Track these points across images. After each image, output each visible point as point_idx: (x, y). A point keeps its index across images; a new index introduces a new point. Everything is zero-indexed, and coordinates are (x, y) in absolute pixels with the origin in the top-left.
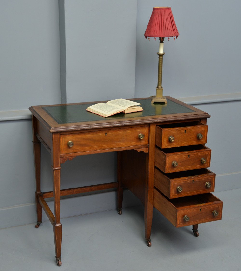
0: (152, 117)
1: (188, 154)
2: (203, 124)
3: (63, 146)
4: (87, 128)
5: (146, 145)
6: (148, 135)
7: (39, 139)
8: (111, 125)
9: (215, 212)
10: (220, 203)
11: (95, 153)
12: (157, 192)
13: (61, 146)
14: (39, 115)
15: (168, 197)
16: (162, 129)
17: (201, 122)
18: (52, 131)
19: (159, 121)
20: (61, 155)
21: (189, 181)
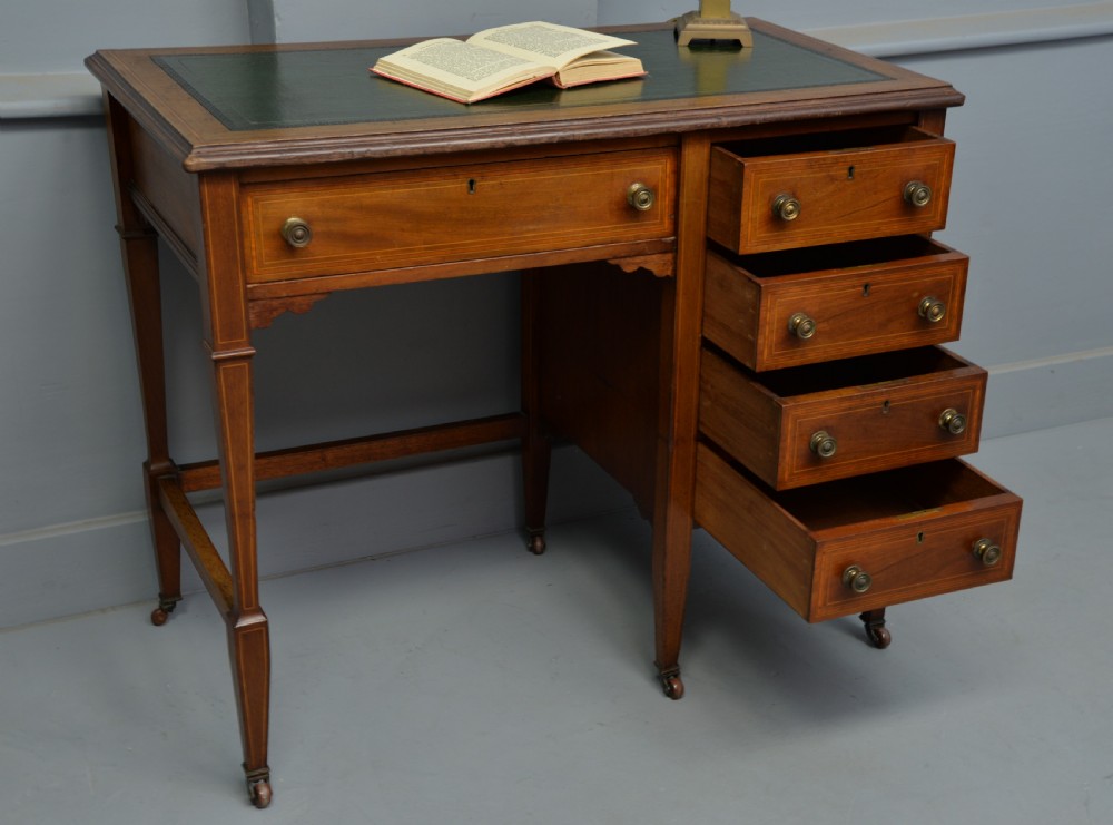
0: (694, 105)
1: (865, 280)
2: (931, 138)
3: (258, 247)
4: (375, 152)
5: (661, 242)
6: (672, 192)
7: (144, 213)
8: (494, 139)
9: (983, 546)
10: (1008, 505)
11: (420, 278)
12: (711, 461)
13: (246, 243)
14: (131, 87)
15: (769, 482)
16: (739, 159)
17: (919, 129)
18: (198, 164)
19: (725, 121)
20: (249, 286)
21: (867, 406)
